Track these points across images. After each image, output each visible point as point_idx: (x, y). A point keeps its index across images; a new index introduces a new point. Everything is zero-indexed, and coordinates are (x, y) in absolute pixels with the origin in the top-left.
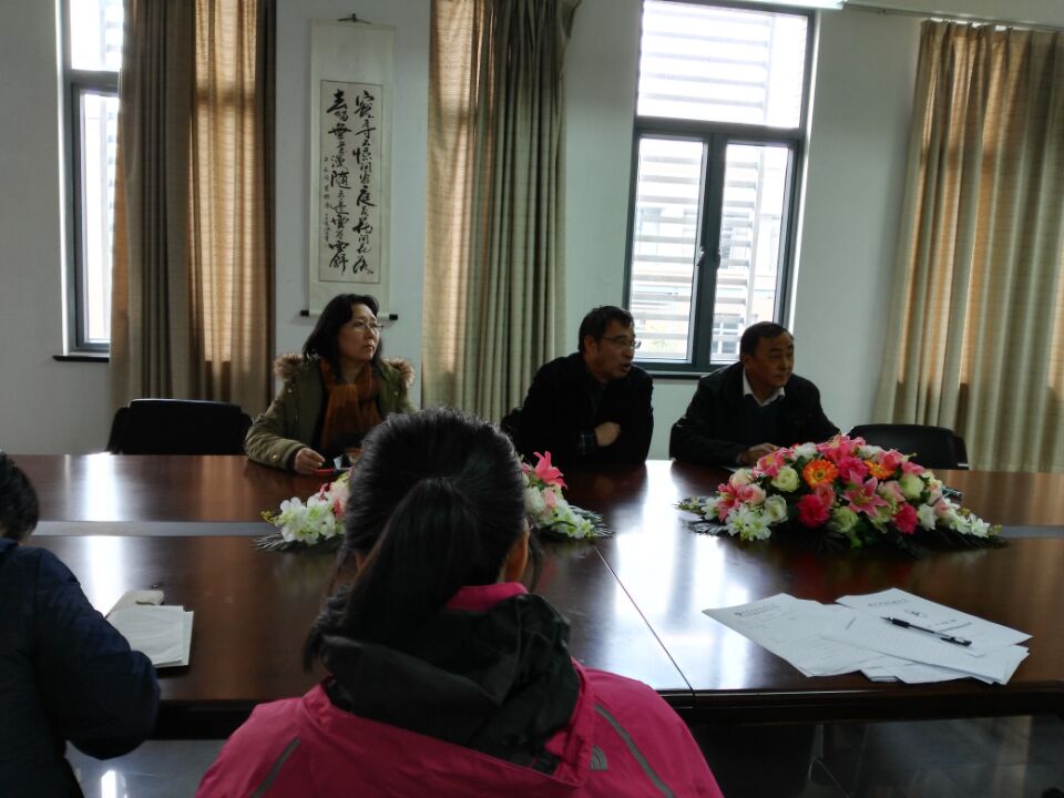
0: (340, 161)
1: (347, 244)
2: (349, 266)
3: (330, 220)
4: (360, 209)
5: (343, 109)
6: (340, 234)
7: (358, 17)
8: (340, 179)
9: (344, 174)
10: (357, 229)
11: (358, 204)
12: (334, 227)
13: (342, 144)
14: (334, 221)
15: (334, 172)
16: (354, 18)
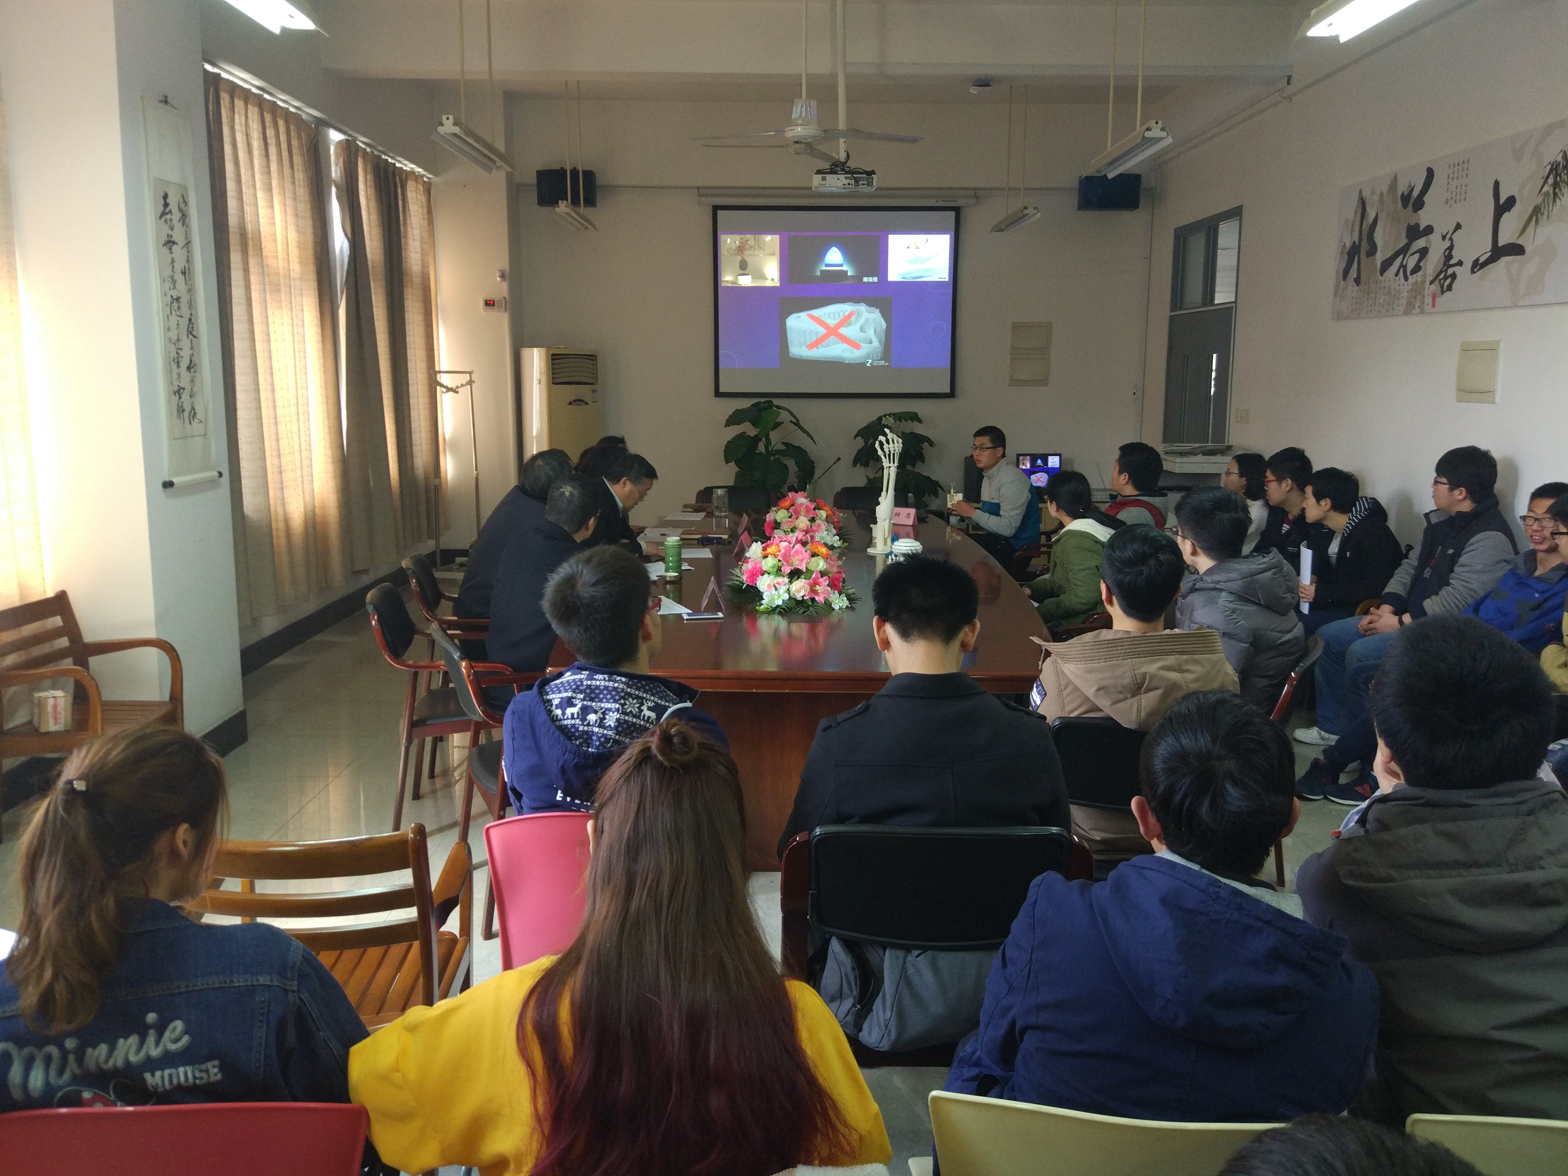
0: (174, 282)
1: (184, 389)
2: (186, 414)
3: (172, 358)
4: (189, 340)
5: (168, 217)
6: (179, 374)
7: (169, 99)
8: (175, 305)
9: (178, 299)
10: (189, 368)
11: (188, 336)
12: (174, 366)
13: (173, 261)
14: (174, 360)
15: (172, 297)
16: (166, 102)
